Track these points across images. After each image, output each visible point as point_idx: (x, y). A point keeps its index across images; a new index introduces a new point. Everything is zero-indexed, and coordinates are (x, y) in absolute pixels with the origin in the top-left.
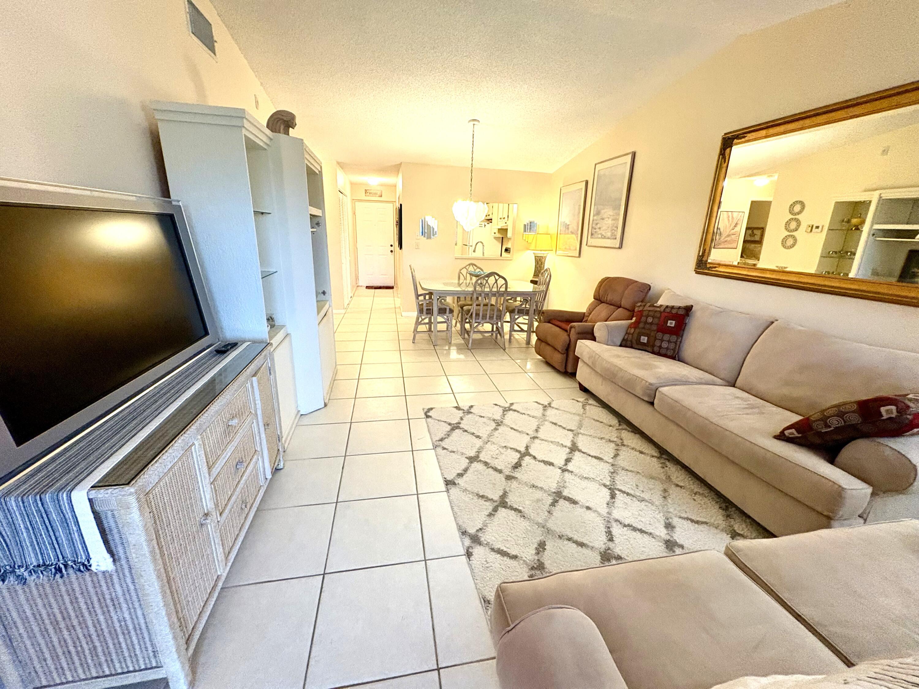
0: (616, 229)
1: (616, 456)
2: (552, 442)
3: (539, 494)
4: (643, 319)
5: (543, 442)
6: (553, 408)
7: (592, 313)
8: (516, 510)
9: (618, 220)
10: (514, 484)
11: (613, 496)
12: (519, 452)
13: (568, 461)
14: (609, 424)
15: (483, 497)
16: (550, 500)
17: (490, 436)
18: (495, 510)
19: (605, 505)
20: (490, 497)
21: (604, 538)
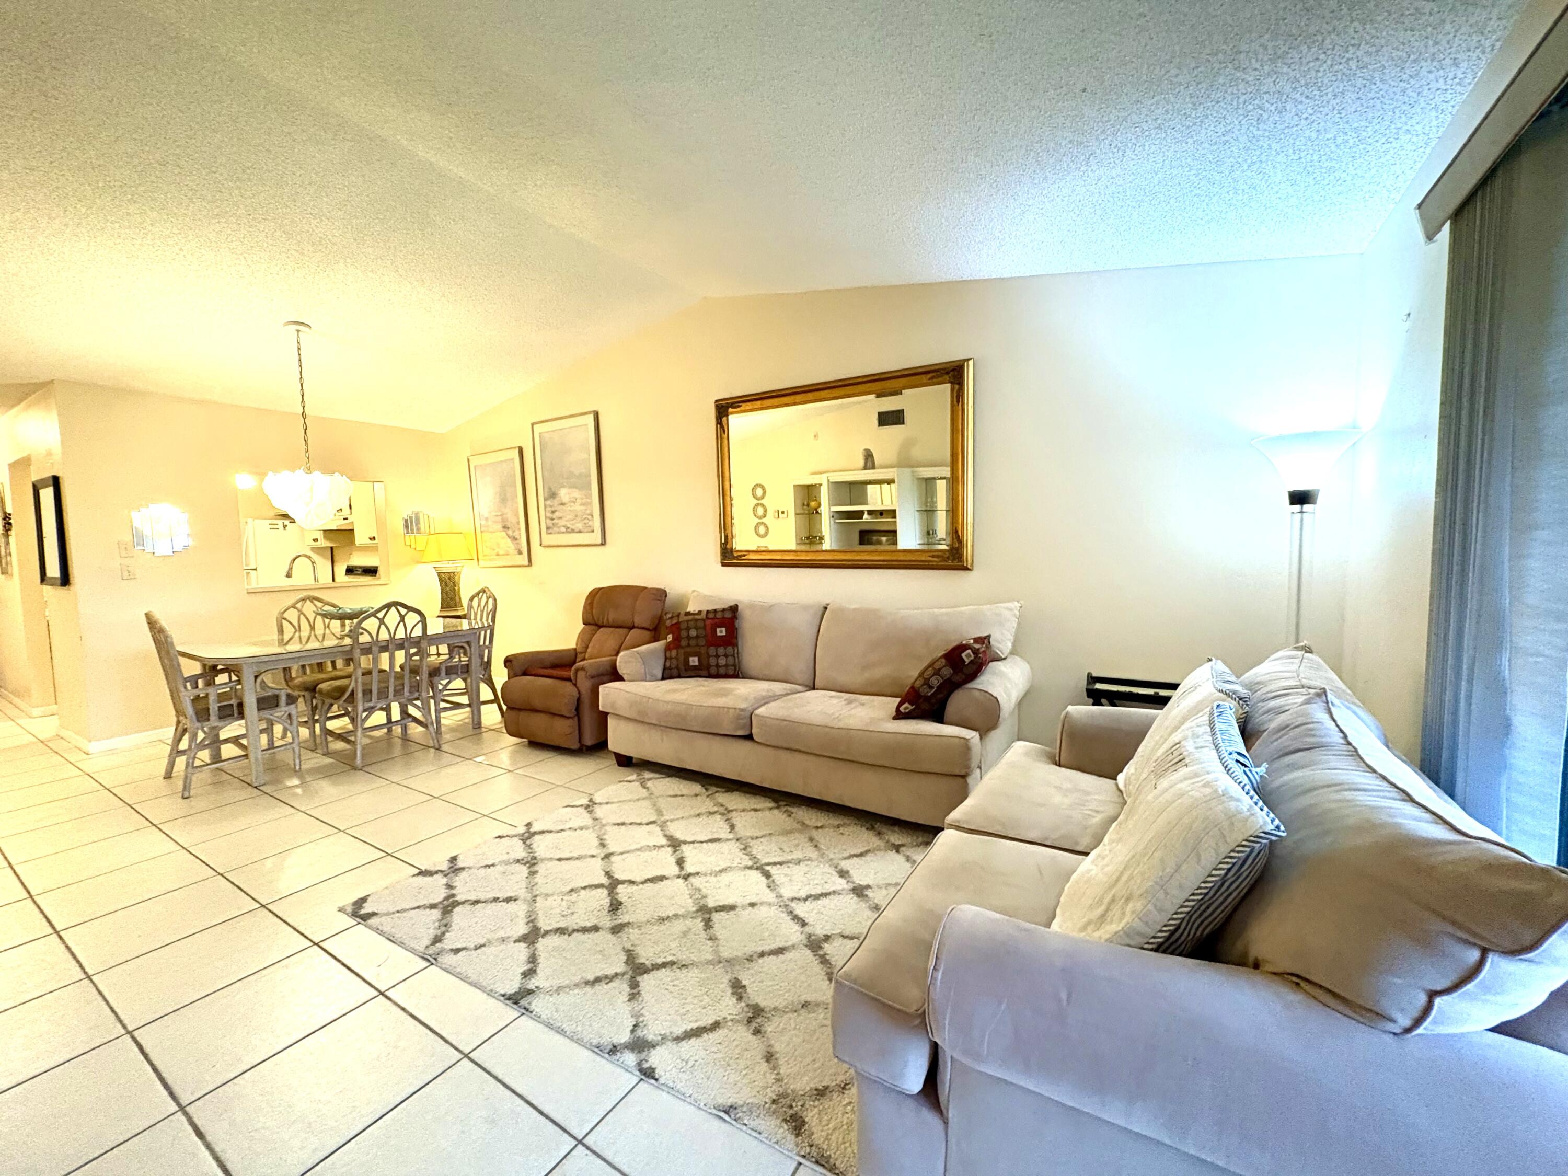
0: (590, 517)
1: (732, 827)
2: (638, 850)
3: (678, 926)
4: (684, 634)
5: (625, 855)
6: (600, 804)
7: (591, 645)
8: (664, 965)
9: (590, 504)
10: (633, 933)
11: (767, 875)
12: (601, 886)
13: (680, 862)
14: (693, 793)
15: (598, 980)
16: (699, 924)
17: (531, 887)
18: (634, 985)
19: (768, 890)
20: (610, 972)
21: (796, 927)
